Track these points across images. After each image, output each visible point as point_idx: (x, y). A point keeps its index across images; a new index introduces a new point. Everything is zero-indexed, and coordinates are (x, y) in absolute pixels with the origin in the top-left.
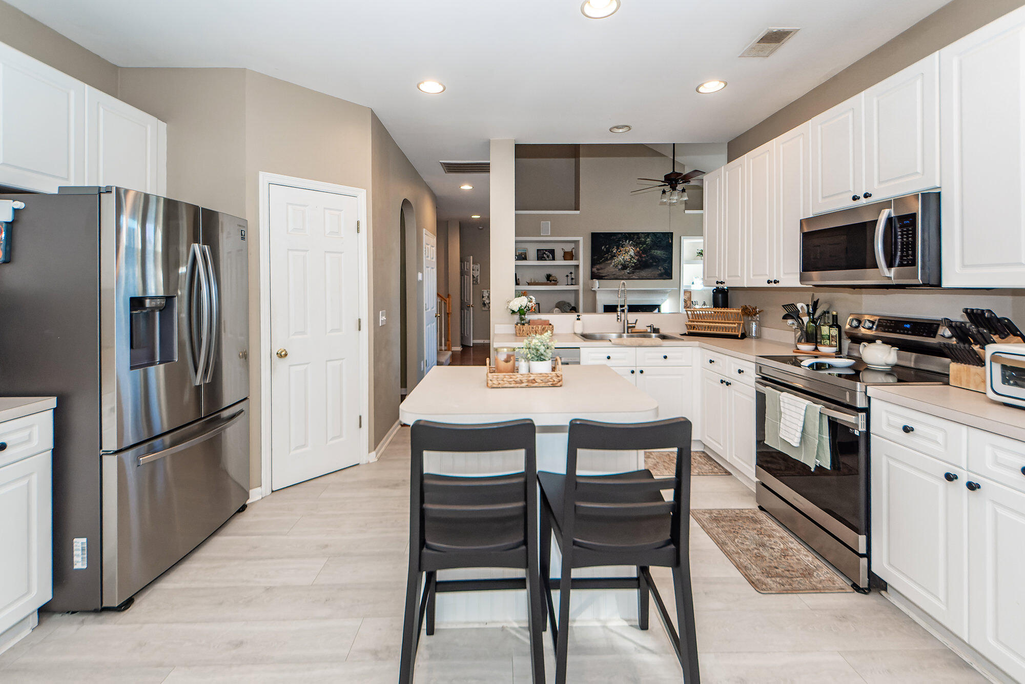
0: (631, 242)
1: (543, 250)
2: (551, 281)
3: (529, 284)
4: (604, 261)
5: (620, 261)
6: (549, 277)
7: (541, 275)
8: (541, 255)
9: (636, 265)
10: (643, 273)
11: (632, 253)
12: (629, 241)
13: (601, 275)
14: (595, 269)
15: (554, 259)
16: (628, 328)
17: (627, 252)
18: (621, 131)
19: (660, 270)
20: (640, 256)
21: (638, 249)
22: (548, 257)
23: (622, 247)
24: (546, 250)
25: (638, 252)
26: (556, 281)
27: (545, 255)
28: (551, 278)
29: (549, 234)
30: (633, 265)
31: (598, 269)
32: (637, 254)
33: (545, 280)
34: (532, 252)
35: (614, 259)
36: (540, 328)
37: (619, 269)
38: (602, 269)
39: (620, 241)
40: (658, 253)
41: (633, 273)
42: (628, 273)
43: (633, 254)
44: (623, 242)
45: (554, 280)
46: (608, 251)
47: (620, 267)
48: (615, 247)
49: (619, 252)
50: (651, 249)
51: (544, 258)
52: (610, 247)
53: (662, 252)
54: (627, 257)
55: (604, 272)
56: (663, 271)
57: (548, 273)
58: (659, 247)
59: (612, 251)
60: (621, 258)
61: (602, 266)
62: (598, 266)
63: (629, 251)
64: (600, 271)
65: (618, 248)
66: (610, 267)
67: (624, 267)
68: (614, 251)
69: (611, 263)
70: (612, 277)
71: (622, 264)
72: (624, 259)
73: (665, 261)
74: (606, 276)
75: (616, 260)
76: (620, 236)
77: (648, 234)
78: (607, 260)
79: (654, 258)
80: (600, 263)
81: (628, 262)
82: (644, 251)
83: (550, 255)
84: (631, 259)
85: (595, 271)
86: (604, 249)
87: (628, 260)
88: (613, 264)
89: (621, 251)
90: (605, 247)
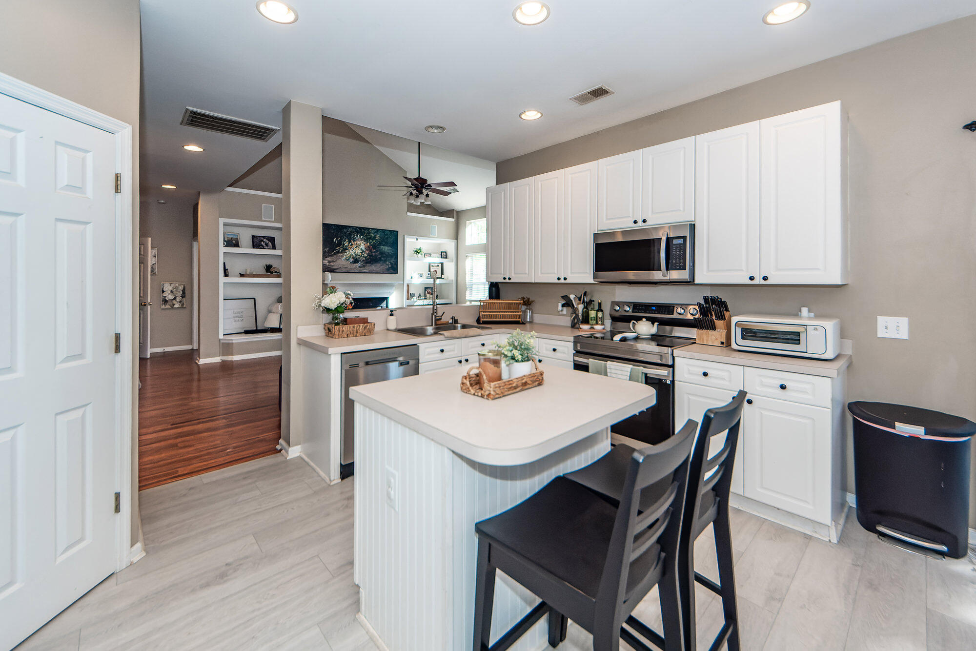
0: (362, 236)
1: (259, 236)
2: (272, 273)
3: (242, 275)
4: (335, 254)
5: (352, 255)
6: (268, 268)
7: (259, 266)
8: (257, 242)
9: (366, 259)
10: (374, 267)
11: (363, 247)
12: (360, 236)
13: (333, 268)
14: (327, 262)
15: (274, 248)
16: (436, 320)
17: (358, 246)
18: (436, 131)
19: (388, 264)
20: (371, 251)
21: (368, 244)
22: (267, 245)
23: (354, 241)
24: (263, 237)
25: (369, 247)
26: (279, 272)
27: (262, 243)
28: (272, 270)
29: (273, 220)
30: (364, 259)
31: (329, 262)
32: (368, 248)
33: (263, 272)
34: (245, 238)
36: (361, 327)
37: (350, 263)
38: (333, 261)
39: (351, 235)
40: (386, 249)
41: (364, 266)
42: (359, 267)
43: (363, 249)
44: (354, 235)
45: (276, 272)
46: (339, 244)
47: (351, 260)
48: (347, 240)
50: (380, 244)
51: (262, 246)
52: (341, 240)
53: (389, 248)
54: (359, 251)
55: (335, 265)
56: (390, 266)
57: (268, 264)
58: (386, 244)
59: (344, 244)
60: (352, 252)
61: (334, 258)
62: (329, 259)
63: (360, 245)
64: (332, 264)
65: (349, 242)
66: (342, 261)
67: (356, 261)
68: (346, 244)
69: (343, 256)
70: (344, 270)
71: (353, 258)
72: (355, 252)
73: (391, 256)
74: (338, 269)
75: (347, 253)
76: (351, 229)
77: (377, 231)
78: (338, 252)
79: (382, 253)
80: (332, 256)
82: (374, 246)
83: (270, 243)
84: (362, 253)
85: (328, 263)
86: (336, 241)
87: (359, 254)
88: (345, 257)
89: (352, 245)
90: (337, 239)
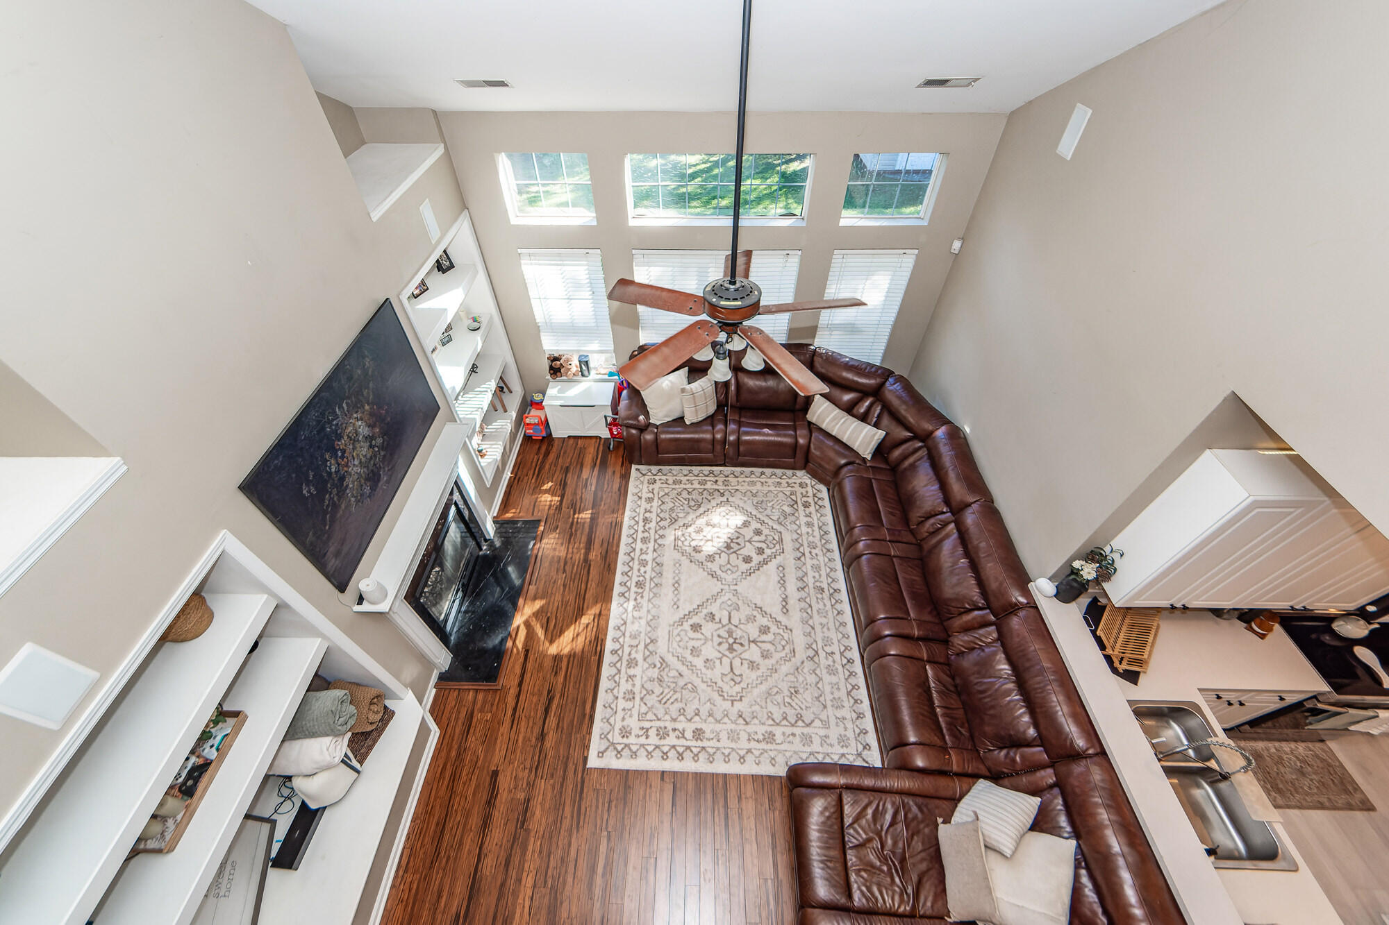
0: (344, 405)
4: (331, 521)
5: (359, 475)
9: (384, 449)
11: (364, 430)
12: (341, 407)
14: (333, 561)
17: (354, 440)
21: (367, 407)
23: (339, 437)
30: (382, 453)
31: (337, 554)
35: (347, 486)
37: (369, 496)
38: (343, 542)
39: (323, 428)
42: (387, 481)
44: (330, 422)
46: (321, 485)
47: (367, 490)
48: (327, 456)
49: (343, 457)
54: (363, 450)
55: (352, 543)
56: (421, 405)
59: (330, 474)
60: (355, 469)
61: (340, 533)
62: (333, 547)
63: (357, 433)
64: (345, 549)
65: (333, 451)
66: (353, 514)
67: (373, 477)
68: (333, 470)
69: (348, 503)
70: (370, 529)
71: (367, 479)
72: (360, 462)
74: (360, 545)
75: (350, 482)
76: (313, 414)
78: (335, 506)
80: (333, 535)
81: (371, 458)
82: (375, 399)
84: (371, 446)
85: (337, 562)
86: (309, 492)
87: (368, 456)
88: (353, 499)
89: (344, 452)
90: (307, 485)
